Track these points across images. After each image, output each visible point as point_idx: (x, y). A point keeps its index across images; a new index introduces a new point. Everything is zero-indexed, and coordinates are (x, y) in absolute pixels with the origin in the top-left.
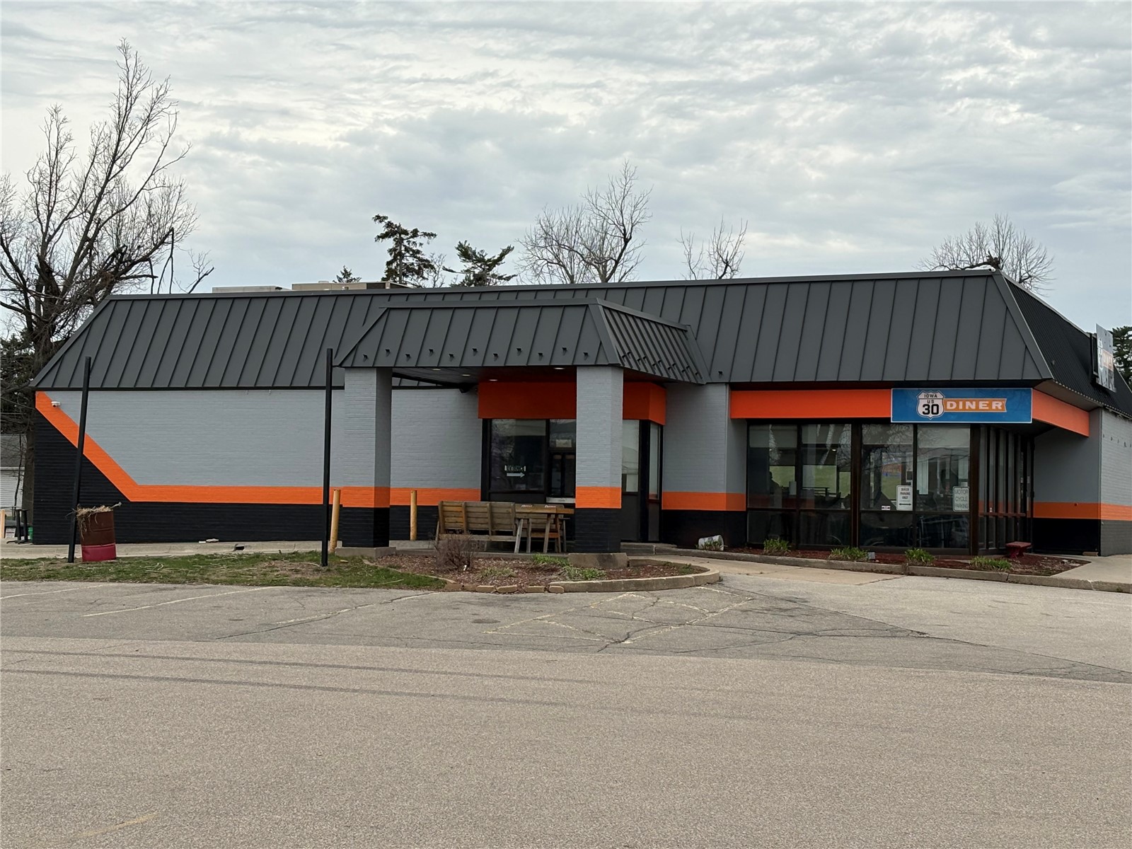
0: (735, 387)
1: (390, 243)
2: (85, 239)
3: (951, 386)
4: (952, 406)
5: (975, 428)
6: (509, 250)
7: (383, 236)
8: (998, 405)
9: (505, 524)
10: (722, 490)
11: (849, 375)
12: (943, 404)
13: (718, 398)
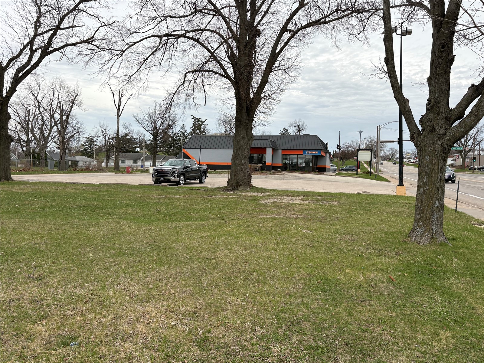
0: (282, 150)
1: (193, 120)
2: (162, 122)
3: (311, 150)
4: (311, 152)
5: (313, 155)
6: (206, 120)
7: (192, 119)
8: (317, 152)
9: (256, 167)
10: (281, 163)
11: (298, 148)
12: (310, 152)
13: (280, 151)
